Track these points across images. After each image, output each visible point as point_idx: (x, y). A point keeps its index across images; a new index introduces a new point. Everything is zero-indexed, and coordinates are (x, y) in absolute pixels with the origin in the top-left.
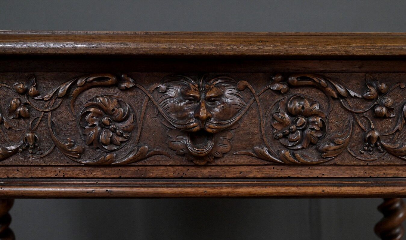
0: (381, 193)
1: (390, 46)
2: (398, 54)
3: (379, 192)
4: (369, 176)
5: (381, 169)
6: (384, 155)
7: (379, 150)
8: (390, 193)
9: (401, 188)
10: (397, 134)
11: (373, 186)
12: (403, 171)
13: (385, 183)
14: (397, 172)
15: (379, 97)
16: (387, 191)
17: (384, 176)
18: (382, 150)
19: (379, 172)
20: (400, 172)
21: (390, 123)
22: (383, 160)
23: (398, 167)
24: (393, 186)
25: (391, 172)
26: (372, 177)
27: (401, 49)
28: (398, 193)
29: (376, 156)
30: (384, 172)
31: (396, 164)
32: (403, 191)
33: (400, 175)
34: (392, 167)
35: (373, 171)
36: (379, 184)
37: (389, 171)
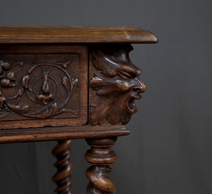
0: (8, 140)
1: (3, 37)
2: (9, 42)
3: (7, 140)
4: (1, 129)
5: (9, 123)
6: (10, 113)
7: (6, 110)
8: (15, 140)
9: (23, 136)
10: (19, 98)
11: (3, 136)
12: (25, 124)
13: (12, 133)
14: (20, 125)
15: (4, 72)
16: (13, 139)
17: (12, 128)
18: (8, 110)
19: (8, 126)
20: (23, 125)
21: (13, 90)
22: (10, 117)
23: (21, 121)
24: (17, 135)
25: (17, 125)
26: (3, 129)
27: (12, 39)
28: (21, 140)
29: (5, 114)
30: (12, 125)
31: (19, 119)
32: (24, 138)
33: (23, 127)
34: (17, 121)
35: (3, 125)
36: (7, 134)
37: (15, 125)
